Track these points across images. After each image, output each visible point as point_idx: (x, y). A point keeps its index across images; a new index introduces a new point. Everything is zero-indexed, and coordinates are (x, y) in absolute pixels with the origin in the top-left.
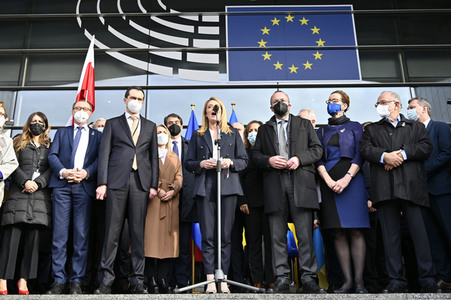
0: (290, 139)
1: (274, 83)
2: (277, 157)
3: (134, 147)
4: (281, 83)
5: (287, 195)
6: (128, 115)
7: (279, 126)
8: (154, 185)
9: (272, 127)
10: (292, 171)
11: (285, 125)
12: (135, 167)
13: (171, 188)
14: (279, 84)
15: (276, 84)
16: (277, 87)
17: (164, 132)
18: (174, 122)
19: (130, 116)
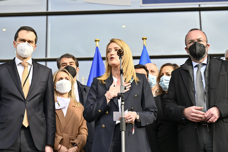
0: (209, 85)
1: (195, 5)
2: (193, 108)
3: (24, 100)
7: (195, 70)
8: (50, 143)
9: (188, 72)
10: (211, 124)
11: (203, 69)
12: (25, 123)
13: (74, 144)
14: (202, 6)
15: (197, 6)
16: (200, 9)
17: (66, 78)
18: (68, 64)
19: (21, 61)
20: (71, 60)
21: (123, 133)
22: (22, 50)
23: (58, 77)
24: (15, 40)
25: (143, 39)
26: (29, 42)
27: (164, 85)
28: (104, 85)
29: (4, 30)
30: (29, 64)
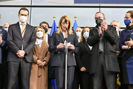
1: (98, 5)
4: (102, 5)
5: (102, 66)
6: (20, 23)
14: (101, 6)
15: (99, 6)
16: (100, 7)
17: (41, 31)
18: (44, 27)
19: (22, 23)
20: (46, 25)
21: (66, 55)
22: (22, 19)
23: (38, 30)
24: (19, 14)
25: (75, 17)
26: (25, 15)
27: (86, 36)
28: (59, 35)
29: (11, 13)
30: (25, 25)
